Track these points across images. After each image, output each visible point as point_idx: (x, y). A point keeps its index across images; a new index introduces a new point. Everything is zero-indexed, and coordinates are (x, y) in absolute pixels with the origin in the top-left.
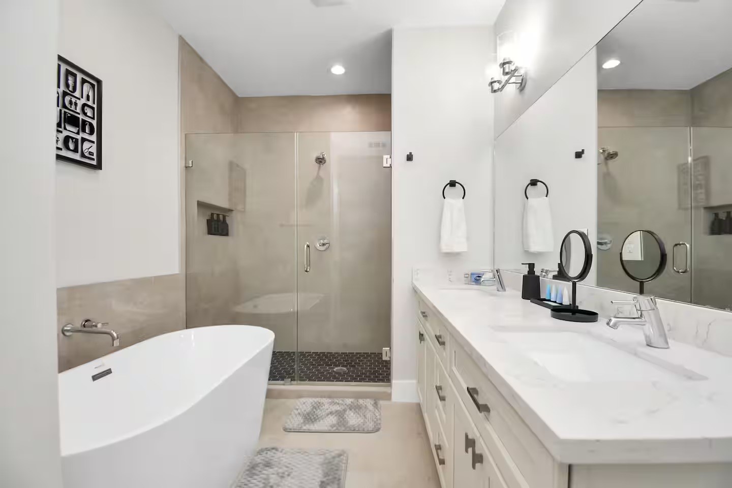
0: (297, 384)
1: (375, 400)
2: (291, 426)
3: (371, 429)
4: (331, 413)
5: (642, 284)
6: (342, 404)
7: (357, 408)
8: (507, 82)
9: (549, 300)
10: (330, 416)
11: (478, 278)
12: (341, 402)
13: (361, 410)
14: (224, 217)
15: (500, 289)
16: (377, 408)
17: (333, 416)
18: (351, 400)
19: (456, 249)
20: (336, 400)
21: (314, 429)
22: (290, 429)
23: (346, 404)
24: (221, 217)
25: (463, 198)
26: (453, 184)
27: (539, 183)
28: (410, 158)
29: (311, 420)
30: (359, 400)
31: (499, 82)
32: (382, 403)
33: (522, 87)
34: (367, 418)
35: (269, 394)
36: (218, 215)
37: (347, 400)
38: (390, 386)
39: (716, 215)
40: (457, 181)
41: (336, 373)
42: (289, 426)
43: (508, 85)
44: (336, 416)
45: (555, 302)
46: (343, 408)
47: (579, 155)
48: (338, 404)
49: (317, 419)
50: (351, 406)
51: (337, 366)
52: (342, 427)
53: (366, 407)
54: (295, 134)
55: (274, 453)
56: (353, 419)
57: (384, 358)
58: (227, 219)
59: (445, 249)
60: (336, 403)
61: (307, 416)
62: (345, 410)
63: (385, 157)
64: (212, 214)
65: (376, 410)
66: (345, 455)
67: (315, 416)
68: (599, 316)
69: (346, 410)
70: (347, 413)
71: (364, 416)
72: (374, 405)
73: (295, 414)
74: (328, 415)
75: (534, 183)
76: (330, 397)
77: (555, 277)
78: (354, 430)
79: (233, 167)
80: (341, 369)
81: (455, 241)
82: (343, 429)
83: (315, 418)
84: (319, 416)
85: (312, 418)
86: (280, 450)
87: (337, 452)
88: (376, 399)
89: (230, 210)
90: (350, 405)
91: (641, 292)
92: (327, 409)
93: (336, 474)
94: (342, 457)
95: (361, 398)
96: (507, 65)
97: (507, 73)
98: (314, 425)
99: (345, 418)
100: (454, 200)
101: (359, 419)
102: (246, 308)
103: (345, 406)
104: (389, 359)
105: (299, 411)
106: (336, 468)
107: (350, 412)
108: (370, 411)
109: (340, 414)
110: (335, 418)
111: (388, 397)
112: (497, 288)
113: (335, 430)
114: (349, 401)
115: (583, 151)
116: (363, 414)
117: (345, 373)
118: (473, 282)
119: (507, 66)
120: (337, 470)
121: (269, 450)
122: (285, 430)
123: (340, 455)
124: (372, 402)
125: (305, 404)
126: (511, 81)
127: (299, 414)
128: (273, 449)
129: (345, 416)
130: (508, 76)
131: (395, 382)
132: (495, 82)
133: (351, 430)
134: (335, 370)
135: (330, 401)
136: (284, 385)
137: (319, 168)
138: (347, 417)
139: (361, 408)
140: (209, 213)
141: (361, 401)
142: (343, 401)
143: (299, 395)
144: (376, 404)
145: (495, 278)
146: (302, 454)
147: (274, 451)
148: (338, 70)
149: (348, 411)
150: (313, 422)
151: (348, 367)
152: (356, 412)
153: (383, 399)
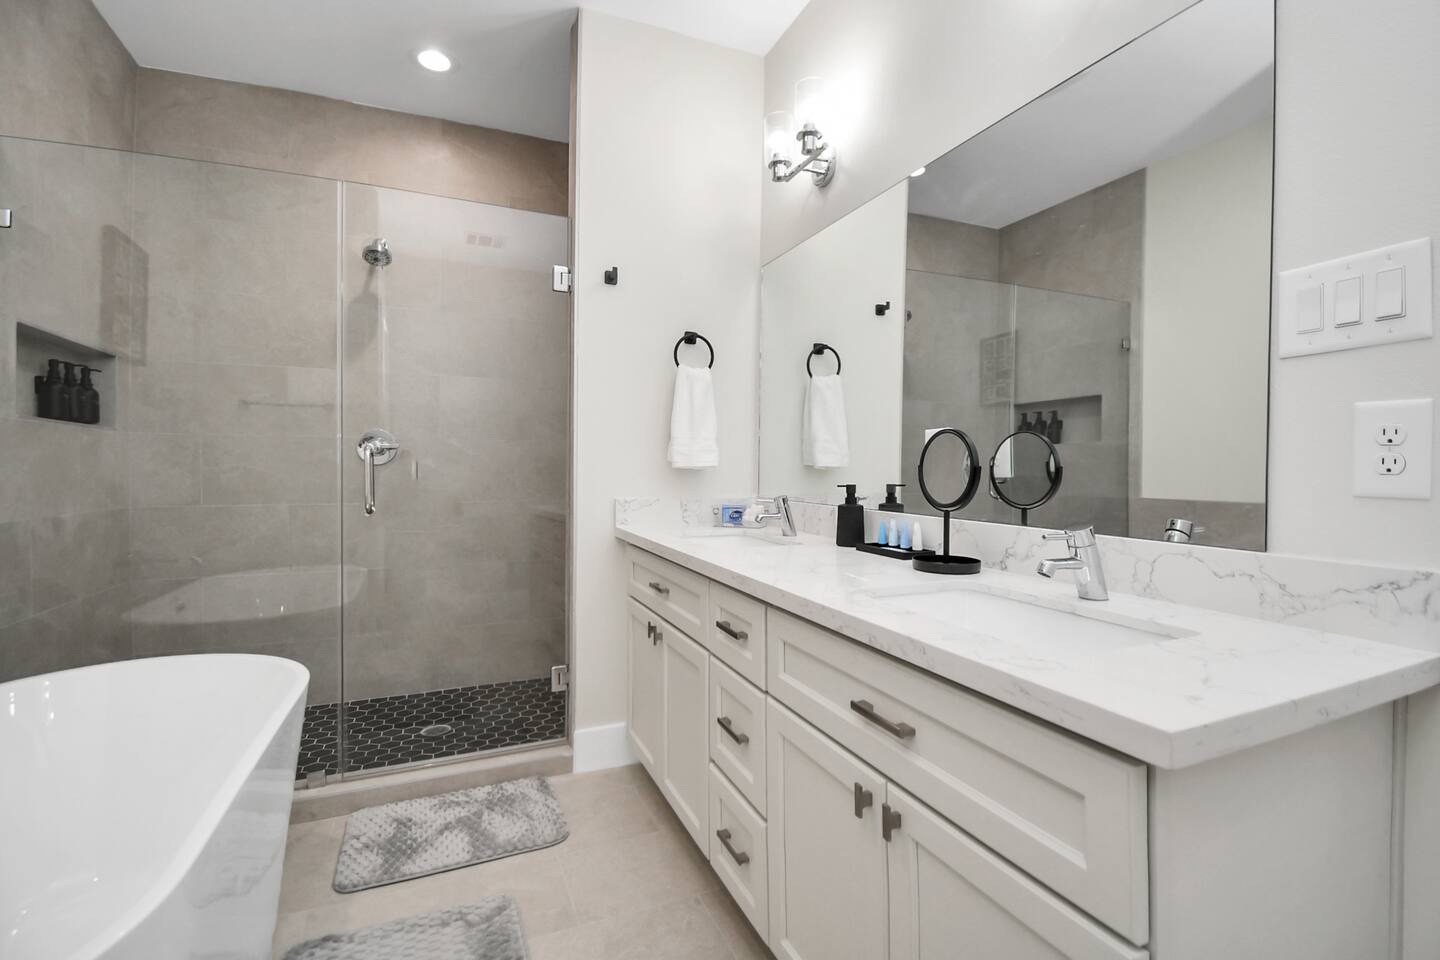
0: (344, 781)
1: (539, 779)
2: (355, 879)
3: (553, 839)
4: (447, 827)
5: (1024, 511)
6: (467, 802)
7: (505, 804)
8: (801, 168)
9: (887, 545)
10: (446, 833)
11: (736, 515)
12: (462, 798)
13: (517, 804)
14: (86, 371)
15: (788, 532)
16: (548, 794)
17: (456, 832)
18: (488, 788)
19: (699, 462)
20: (449, 798)
21: (418, 870)
22: (355, 886)
23: (476, 801)
24: (77, 371)
25: (710, 367)
26: (690, 338)
27: (825, 351)
28: (611, 278)
29: (404, 853)
30: (503, 785)
31: (787, 163)
32: (552, 781)
33: (825, 181)
34: (535, 817)
35: (299, 813)
36: (69, 367)
37: (476, 791)
38: (569, 742)
39: (1024, 416)
40: (699, 334)
41: (428, 739)
42: (349, 876)
43: (802, 172)
44: (461, 830)
45: (898, 547)
46: (474, 810)
47: (881, 310)
48: (458, 804)
49: (417, 848)
50: (490, 802)
51: (426, 723)
52: (486, 850)
53: (524, 796)
54: (339, 183)
55: (334, 949)
56: (503, 828)
57: (555, 688)
58: (94, 377)
59: (680, 462)
60: (453, 802)
61: (389, 847)
62: (479, 815)
63: (559, 269)
64: (53, 364)
65: (550, 800)
66: (513, 906)
67: (409, 842)
68: (982, 564)
69: (482, 814)
70: (485, 817)
71: (528, 816)
72: (541, 788)
73: (356, 849)
74: (441, 832)
75: (819, 349)
76: (430, 794)
77: (882, 507)
78: (514, 850)
79: (113, 240)
80: (434, 729)
81: (696, 446)
82: (489, 852)
83: (410, 847)
84: (419, 840)
85: (404, 847)
86: (345, 939)
87: (494, 905)
88: (540, 774)
89: (106, 357)
90: (486, 799)
91: (1024, 522)
92: (435, 821)
93: (504, 951)
94: (507, 912)
95: (509, 780)
96: (811, 137)
97: (809, 152)
98: (414, 862)
99: (485, 829)
100: (693, 368)
101: (518, 824)
102: (158, 612)
103: (476, 804)
104: (564, 688)
105: (364, 839)
106: (501, 938)
107: (494, 815)
108: (536, 802)
109: (470, 825)
110: (461, 835)
111: (566, 765)
112: (783, 531)
113: (471, 860)
114: (481, 793)
115: (887, 306)
116: (523, 813)
117: (450, 737)
118: (729, 522)
119: (809, 139)
120: (507, 941)
121: (316, 946)
122: (340, 890)
123: (501, 909)
124: (536, 783)
125: (374, 822)
126: (810, 167)
127: (367, 846)
128: (326, 939)
129: (483, 825)
130: (808, 157)
131: (581, 732)
132: (780, 162)
133: (506, 851)
134: (422, 732)
135: (436, 801)
136: (307, 787)
137: (371, 273)
138: (488, 827)
139: (514, 801)
140: (42, 359)
141: (510, 788)
142: (468, 796)
143: (353, 804)
144: (544, 788)
145: (779, 512)
146: (407, 932)
147: (332, 944)
148: (434, 60)
149: (486, 814)
150: (409, 857)
151: (453, 721)
152: (507, 811)
153: (552, 773)
